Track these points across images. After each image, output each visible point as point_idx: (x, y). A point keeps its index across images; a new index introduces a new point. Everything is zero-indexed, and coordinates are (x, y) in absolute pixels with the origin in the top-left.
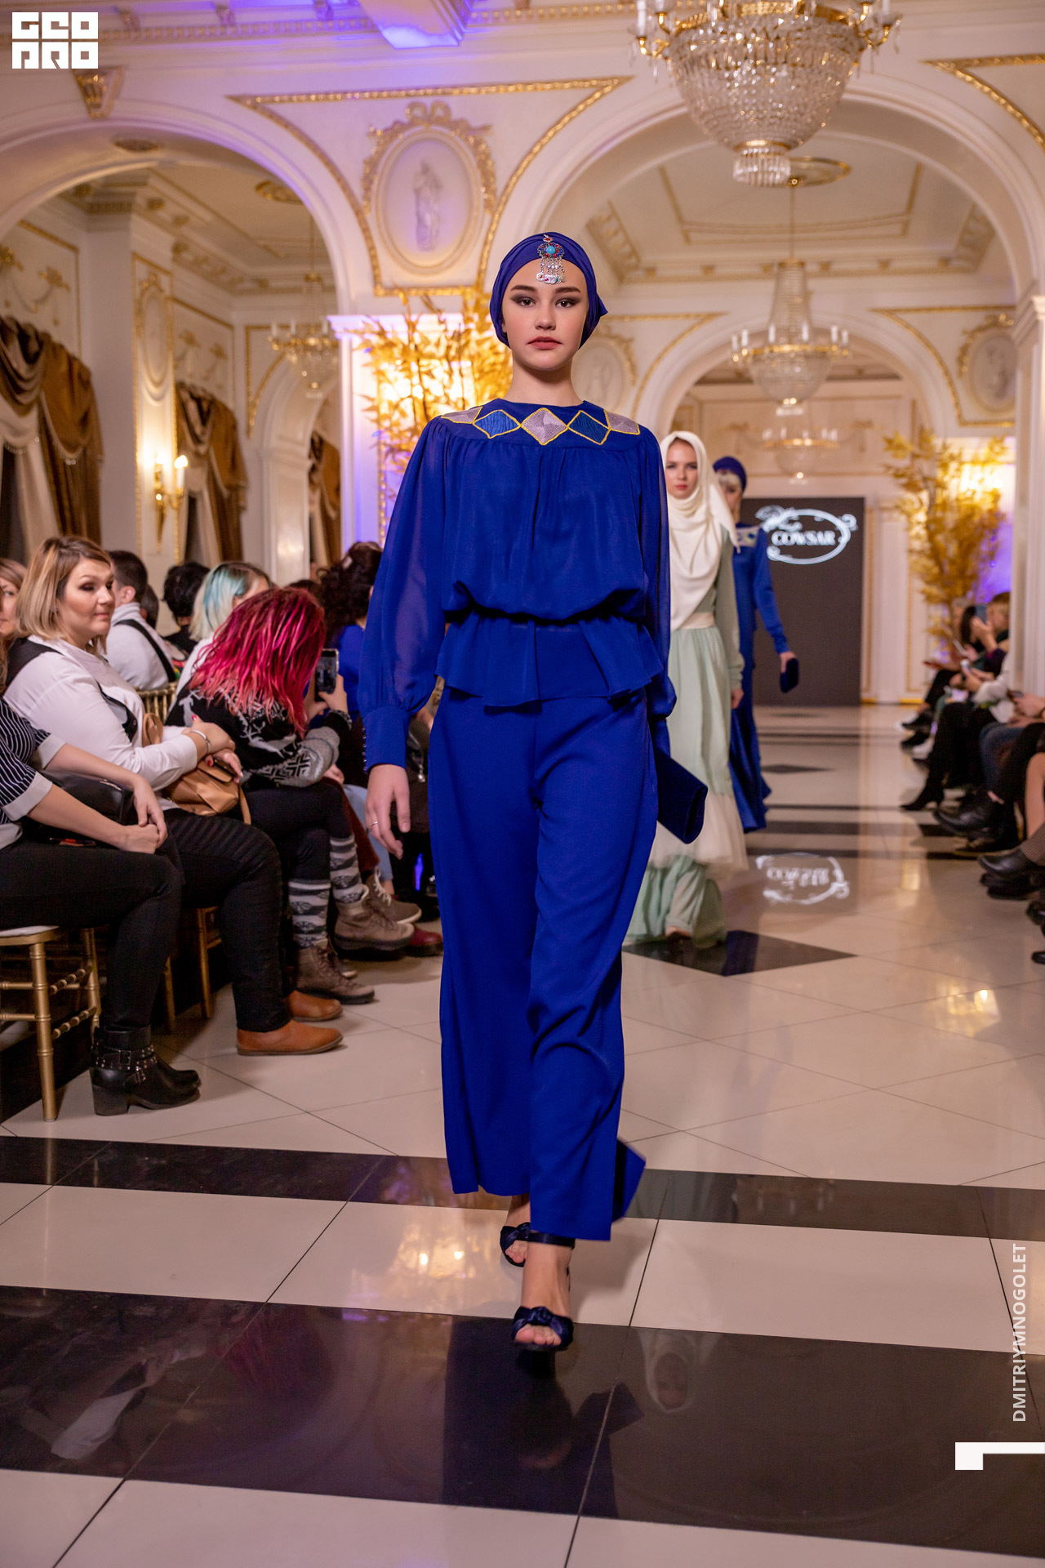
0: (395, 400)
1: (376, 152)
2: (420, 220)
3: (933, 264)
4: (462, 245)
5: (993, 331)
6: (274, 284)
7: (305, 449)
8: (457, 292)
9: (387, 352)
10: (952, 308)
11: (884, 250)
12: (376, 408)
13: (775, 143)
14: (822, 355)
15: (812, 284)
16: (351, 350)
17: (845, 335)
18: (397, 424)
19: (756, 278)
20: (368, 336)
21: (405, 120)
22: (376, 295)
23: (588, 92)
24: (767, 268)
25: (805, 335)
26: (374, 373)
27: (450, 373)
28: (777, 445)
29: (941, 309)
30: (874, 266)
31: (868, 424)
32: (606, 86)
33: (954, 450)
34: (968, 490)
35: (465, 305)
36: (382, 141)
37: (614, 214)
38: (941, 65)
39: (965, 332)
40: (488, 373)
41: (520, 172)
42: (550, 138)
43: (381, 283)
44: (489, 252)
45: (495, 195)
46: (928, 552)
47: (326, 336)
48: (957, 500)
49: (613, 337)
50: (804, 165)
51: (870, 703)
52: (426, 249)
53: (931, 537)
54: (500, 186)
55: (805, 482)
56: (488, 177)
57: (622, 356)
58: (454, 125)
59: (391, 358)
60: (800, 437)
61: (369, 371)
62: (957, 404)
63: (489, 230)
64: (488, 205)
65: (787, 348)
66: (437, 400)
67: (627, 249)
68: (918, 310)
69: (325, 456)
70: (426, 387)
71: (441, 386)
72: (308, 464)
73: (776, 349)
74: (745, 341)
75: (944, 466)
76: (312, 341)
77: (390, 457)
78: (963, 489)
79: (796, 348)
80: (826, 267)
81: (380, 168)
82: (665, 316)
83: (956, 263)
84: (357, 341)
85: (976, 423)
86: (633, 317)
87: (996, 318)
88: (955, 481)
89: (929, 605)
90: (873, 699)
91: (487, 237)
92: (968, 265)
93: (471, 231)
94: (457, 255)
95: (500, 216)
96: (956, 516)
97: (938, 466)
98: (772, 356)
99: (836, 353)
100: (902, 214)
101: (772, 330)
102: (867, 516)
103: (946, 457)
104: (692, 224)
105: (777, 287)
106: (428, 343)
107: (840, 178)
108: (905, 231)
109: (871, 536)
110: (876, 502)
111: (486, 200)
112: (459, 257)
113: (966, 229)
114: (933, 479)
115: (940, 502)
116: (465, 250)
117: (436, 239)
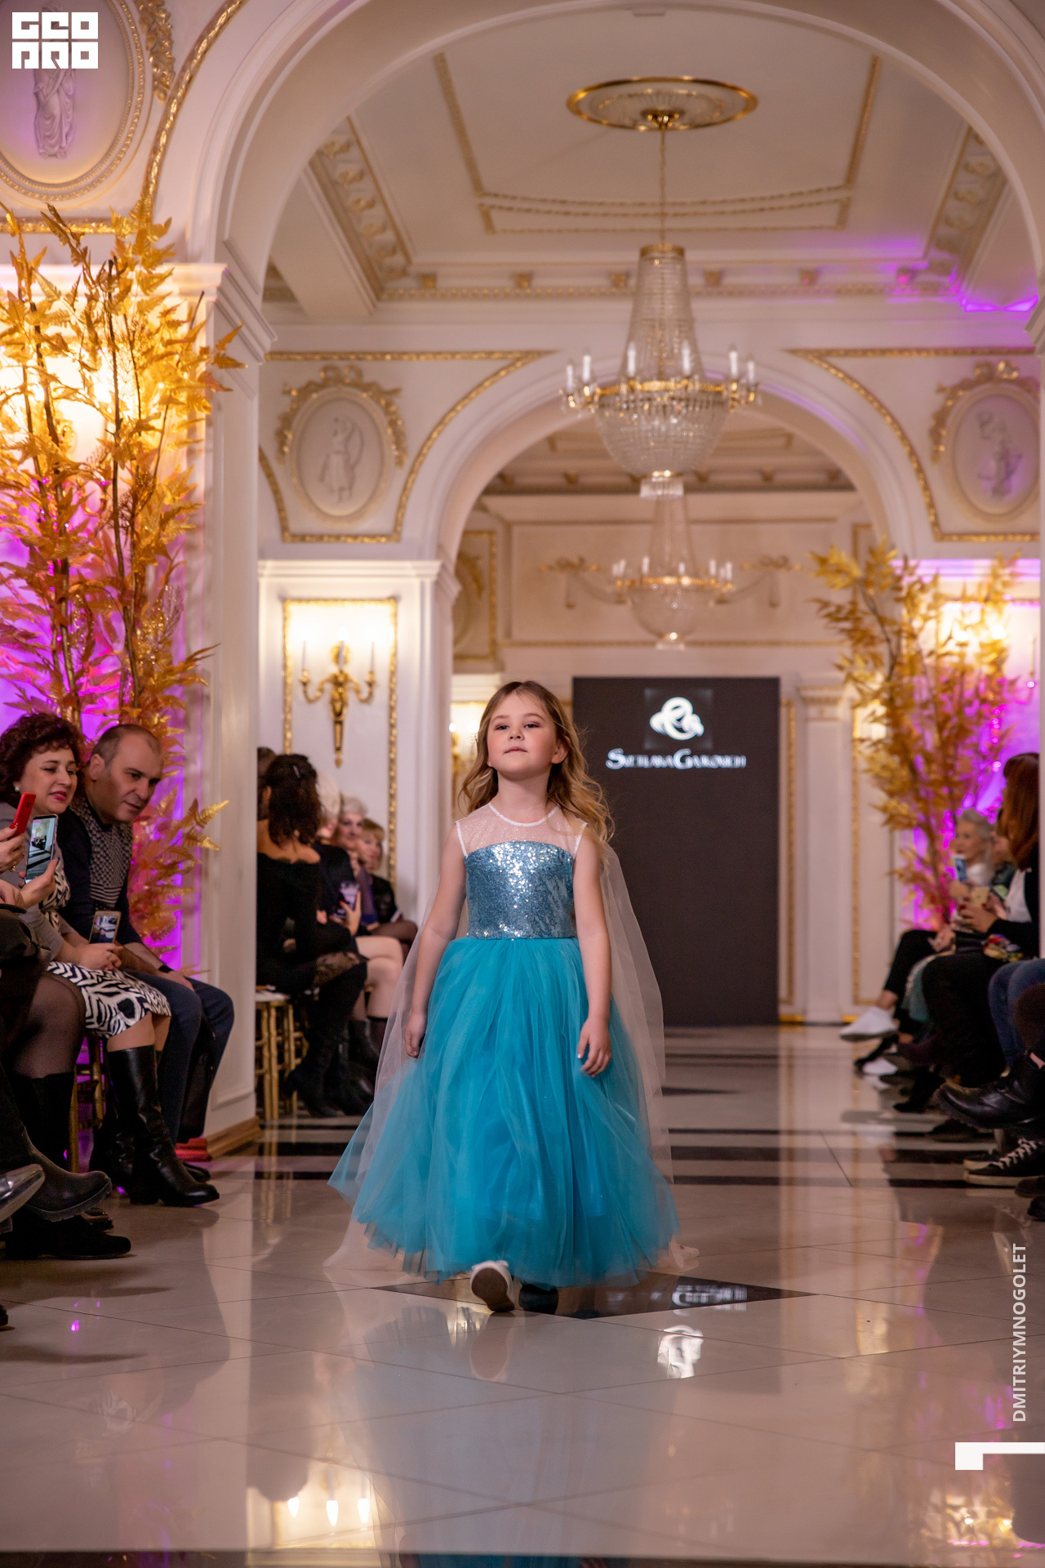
2: (41, 106)
3: (890, 278)
4: (114, 152)
5: (986, 388)
8: (104, 229)
10: (919, 351)
11: (808, 254)
14: (715, 399)
15: (699, 307)
17: (751, 366)
19: (602, 295)
24: (619, 282)
25: (687, 365)
27: (93, 353)
28: (637, 588)
29: (902, 351)
30: (793, 280)
31: (784, 563)
33: (927, 580)
34: (950, 638)
35: (120, 244)
37: (366, 172)
39: (941, 390)
40: (162, 357)
41: (212, 34)
44: (160, 166)
45: (172, 71)
46: (889, 741)
48: (931, 653)
49: (366, 387)
50: (682, 91)
51: (794, 1023)
52: (55, 155)
53: (893, 718)
54: (180, 55)
55: (682, 647)
56: (159, 39)
57: (381, 419)
60: (673, 573)
62: (931, 505)
63: (161, 129)
64: (159, 84)
65: (655, 385)
66: (70, 393)
67: (389, 236)
68: (865, 352)
70: (50, 371)
71: (78, 365)
73: (638, 387)
74: (586, 375)
75: (910, 600)
78: (943, 637)
80: (715, 279)
82: (453, 354)
83: (924, 278)
85: (962, 535)
86: (398, 355)
87: (991, 367)
88: (931, 625)
89: (891, 831)
90: (799, 1018)
91: (157, 140)
92: (946, 280)
93: (128, 127)
94: (104, 166)
95: (180, 105)
96: (932, 683)
97: (899, 600)
98: (632, 397)
99: (736, 396)
100: (837, 188)
101: (632, 354)
102: (783, 711)
103: (911, 586)
104: (496, 195)
105: (636, 311)
106: (56, 297)
107: (740, 116)
108: (842, 221)
109: (790, 745)
110: (798, 689)
111: (154, 75)
112: (109, 171)
113: (942, 218)
114: (893, 622)
115: (905, 660)
116: (120, 159)
117: (70, 138)
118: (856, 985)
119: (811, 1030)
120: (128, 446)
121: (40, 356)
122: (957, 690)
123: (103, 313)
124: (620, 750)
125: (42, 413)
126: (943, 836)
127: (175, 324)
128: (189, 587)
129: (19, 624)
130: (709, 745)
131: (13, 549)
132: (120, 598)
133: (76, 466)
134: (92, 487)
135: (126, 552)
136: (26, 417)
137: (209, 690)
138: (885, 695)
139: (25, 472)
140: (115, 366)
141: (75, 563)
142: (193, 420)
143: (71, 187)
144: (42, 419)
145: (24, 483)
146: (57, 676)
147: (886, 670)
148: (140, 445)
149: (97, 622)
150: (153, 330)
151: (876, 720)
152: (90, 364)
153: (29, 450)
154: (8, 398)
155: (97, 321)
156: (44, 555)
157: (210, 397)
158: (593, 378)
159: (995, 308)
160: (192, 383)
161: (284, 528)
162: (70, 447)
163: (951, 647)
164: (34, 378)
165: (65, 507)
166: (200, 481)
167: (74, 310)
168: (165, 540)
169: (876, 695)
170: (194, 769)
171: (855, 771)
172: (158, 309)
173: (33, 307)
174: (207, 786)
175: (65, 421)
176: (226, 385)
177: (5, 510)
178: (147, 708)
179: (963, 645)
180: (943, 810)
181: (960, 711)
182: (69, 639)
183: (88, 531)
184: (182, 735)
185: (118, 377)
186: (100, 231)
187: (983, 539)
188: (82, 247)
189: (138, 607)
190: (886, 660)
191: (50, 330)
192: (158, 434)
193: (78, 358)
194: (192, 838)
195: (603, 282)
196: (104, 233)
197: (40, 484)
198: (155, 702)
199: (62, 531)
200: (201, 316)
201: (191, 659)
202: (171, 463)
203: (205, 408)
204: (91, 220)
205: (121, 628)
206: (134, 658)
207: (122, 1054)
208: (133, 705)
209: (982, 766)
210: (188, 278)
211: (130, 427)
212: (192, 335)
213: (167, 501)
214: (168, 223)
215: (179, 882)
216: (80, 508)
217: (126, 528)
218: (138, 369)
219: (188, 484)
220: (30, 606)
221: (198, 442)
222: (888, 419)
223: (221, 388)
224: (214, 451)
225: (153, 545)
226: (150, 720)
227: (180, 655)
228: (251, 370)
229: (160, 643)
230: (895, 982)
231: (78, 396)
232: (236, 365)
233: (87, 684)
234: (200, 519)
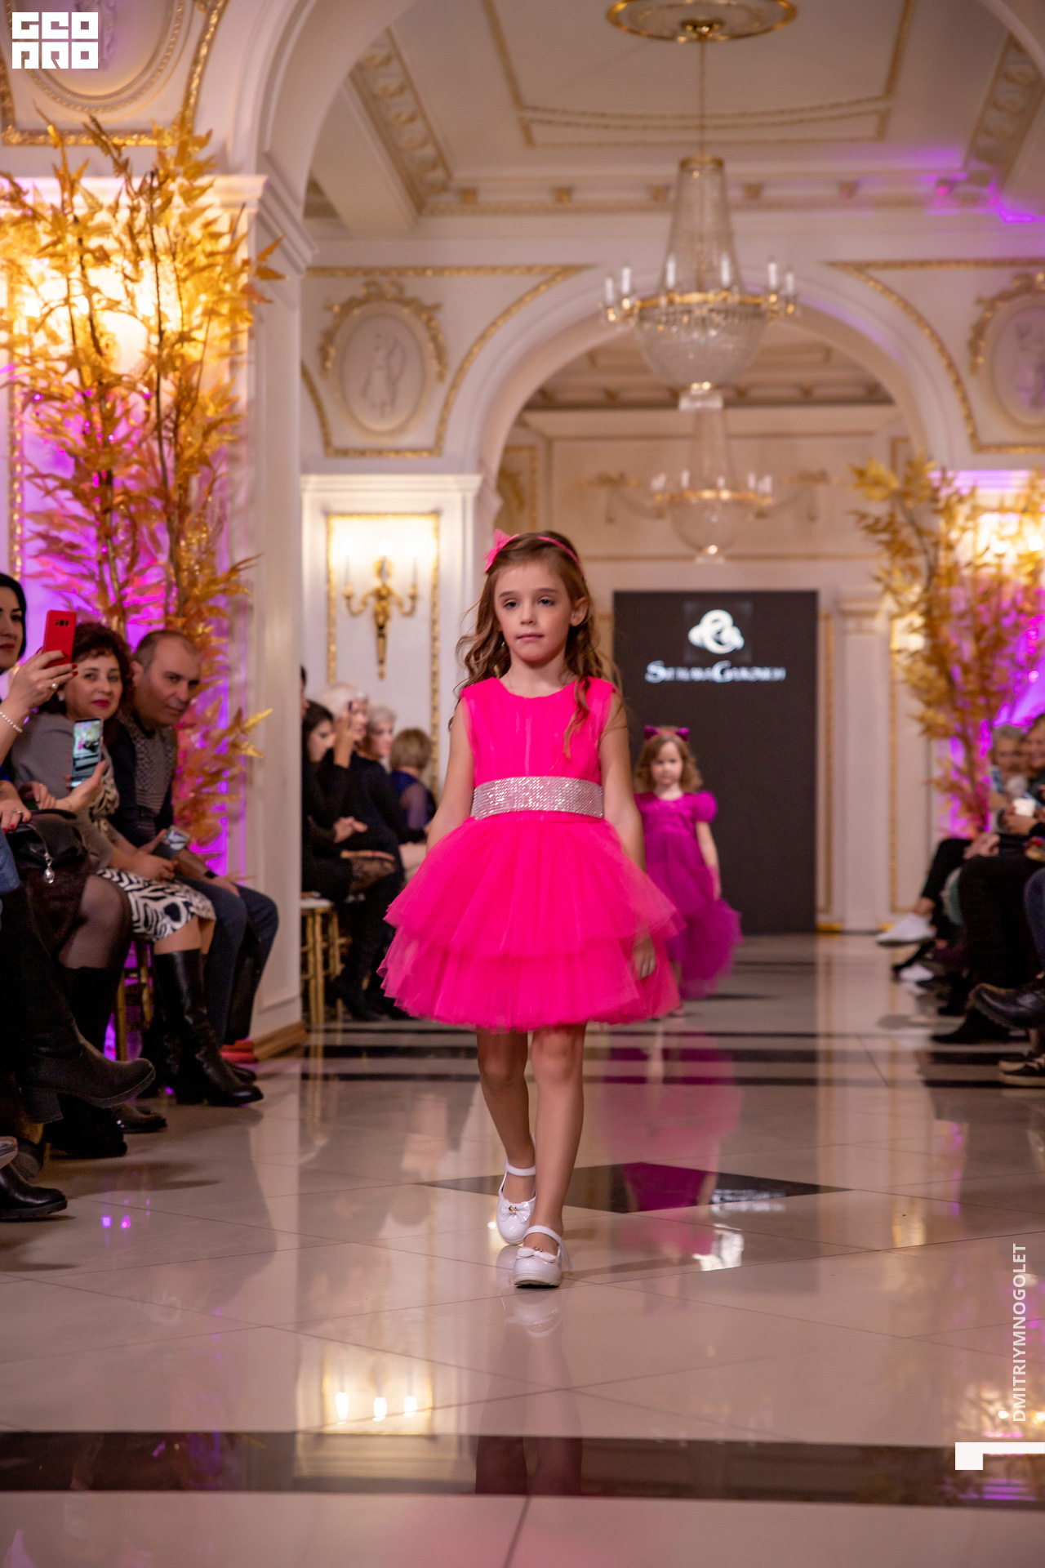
0: (38, 311)
3: (929, 189)
4: (155, 64)
5: (1025, 299)
8: (146, 141)
9: (28, 232)
10: (958, 262)
11: (847, 166)
12: (8, 326)
14: (754, 311)
15: (737, 219)
17: (790, 279)
18: (43, 351)
19: (643, 209)
22: (7, 141)
24: (659, 196)
25: (726, 276)
27: (136, 264)
28: (675, 501)
29: (941, 263)
30: (832, 191)
31: (822, 477)
33: (965, 491)
34: (987, 549)
35: (162, 156)
39: (979, 301)
40: (204, 269)
43: (14, 124)
44: (201, 77)
48: (969, 564)
49: (407, 303)
50: (722, 1)
51: (831, 931)
53: (931, 629)
55: (721, 560)
57: (422, 332)
59: (34, 244)
60: (712, 486)
62: (969, 417)
63: (201, 40)
65: (695, 297)
66: (113, 305)
68: (903, 264)
70: (93, 282)
71: (120, 276)
73: (678, 299)
74: (626, 287)
75: (948, 512)
77: (30, 407)
78: (981, 548)
80: (754, 191)
82: (493, 269)
83: (963, 189)
85: (1000, 447)
86: (439, 270)
87: (1030, 279)
88: (968, 536)
89: (929, 741)
90: (836, 926)
91: (198, 51)
92: (984, 191)
93: (169, 39)
94: (146, 78)
95: (220, 15)
96: (970, 594)
97: (937, 512)
98: (671, 309)
99: (775, 308)
100: (877, 99)
101: (671, 267)
102: (822, 623)
103: (949, 497)
104: (536, 110)
106: (98, 209)
107: (780, 26)
108: (881, 133)
112: (150, 83)
113: (982, 129)
114: (930, 533)
115: (943, 571)
116: (161, 70)
117: (111, 50)
118: (893, 893)
119: (850, 939)
120: (171, 357)
121: (83, 268)
122: (994, 600)
123: (145, 225)
124: (659, 662)
125: (85, 327)
126: (980, 745)
127: (216, 236)
128: (231, 498)
129: (65, 536)
130: (747, 657)
131: (59, 461)
132: (165, 509)
133: (119, 378)
134: (136, 399)
135: (170, 463)
136: (70, 329)
137: (252, 600)
138: (922, 607)
139: (70, 384)
140: (157, 278)
141: (119, 474)
142: (234, 334)
143: (114, 99)
144: (85, 332)
145: (68, 394)
146: (102, 586)
147: (923, 580)
148: (182, 357)
149: (142, 534)
150: (194, 242)
151: (914, 631)
152: (132, 275)
153: (73, 361)
154: (51, 310)
155: (140, 233)
156: (88, 466)
157: (251, 309)
158: (633, 291)
159: (1033, 219)
160: (234, 295)
161: (326, 441)
162: (112, 360)
163: (989, 558)
164: (77, 288)
165: (109, 419)
166: (243, 393)
167: (117, 221)
168: (208, 451)
169: (913, 607)
170: (238, 678)
171: (893, 683)
172: (200, 221)
173: (76, 220)
174: (251, 695)
175: (108, 333)
176: (268, 297)
177: (50, 423)
178: (192, 617)
179: (1000, 556)
180: (980, 720)
181: (997, 620)
182: (114, 549)
183: (132, 443)
184: (226, 644)
185: (160, 289)
186: (141, 143)
187: (1021, 451)
188: (124, 157)
189: (182, 518)
190: (924, 571)
191: (93, 242)
192: (200, 346)
193: (120, 269)
194: (235, 746)
196: (146, 146)
197: (84, 396)
198: (199, 613)
199: (106, 443)
200: (243, 227)
201: (234, 570)
202: (213, 375)
203: (248, 320)
204: (133, 132)
205: (165, 539)
206: (178, 569)
207: (168, 959)
208: (177, 615)
209: (1019, 676)
210: (229, 190)
211: (173, 338)
212: (233, 247)
213: (210, 412)
214: (209, 134)
215: (224, 789)
216: (123, 419)
217: (169, 439)
218: (180, 280)
219: (231, 395)
220: (76, 518)
221: (239, 353)
222: (927, 331)
223: (263, 299)
224: (256, 363)
225: (196, 456)
226: (195, 629)
227: (223, 566)
228: (292, 283)
229: (204, 553)
230: (932, 889)
231: (121, 307)
232: (277, 276)
233: (131, 594)
234: (243, 431)
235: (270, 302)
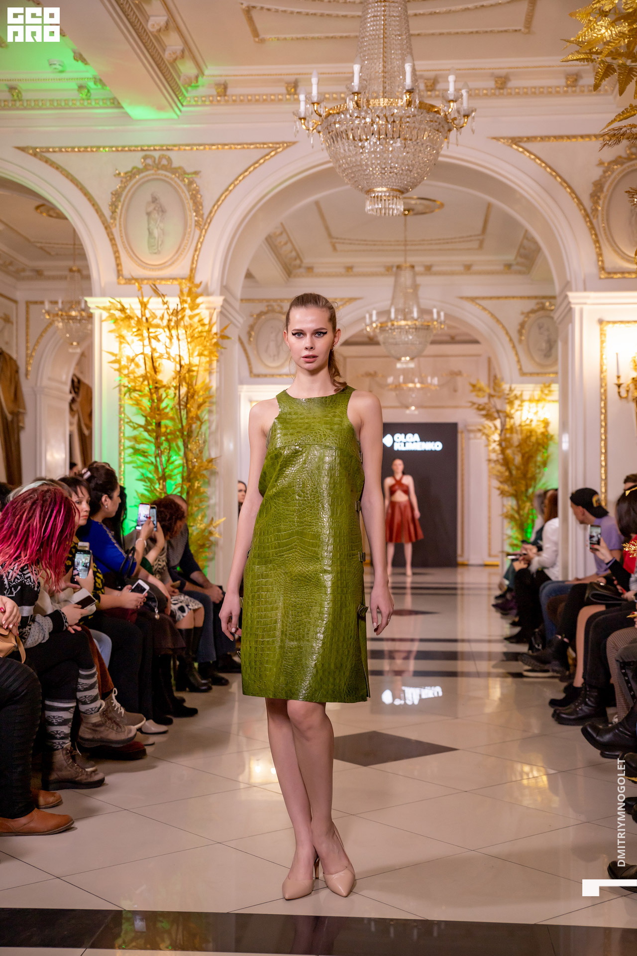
0: (132, 355)
1: (120, 187)
2: (150, 233)
3: (500, 268)
4: (179, 251)
5: (541, 313)
6: (46, 273)
7: (67, 387)
8: (176, 282)
9: (127, 323)
10: (513, 297)
11: (467, 258)
12: (118, 361)
13: (393, 190)
14: (427, 328)
15: (420, 280)
16: (101, 321)
17: (442, 314)
18: (133, 372)
19: (382, 275)
20: (112, 311)
21: (140, 166)
22: (119, 283)
23: (268, 151)
24: (388, 269)
25: (415, 315)
26: (117, 337)
27: (171, 339)
28: (397, 387)
29: (506, 298)
30: (461, 268)
31: (459, 373)
32: (279, 148)
33: (516, 392)
34: (527, 419)
35: (181, 291)
36: (124, 180)
37: (284, 231)
38: (502, 140)
39: (523, 313)
40: (199, 337)
41: (219, 203)
42: (240, 181)
43: (123, 276)
44: (198, 256)
45: (203, 219)
46: (501, 461)
47: (83, 310)
48: (519, 425)
50: (413, 202)
51: (464, 565)
52: (156, 253)
53: (503, 451)
54: (206, 212)
55: (416, 412)
56: (198, 206)
58: (174, 171)
59: (129, 326)
60: (413, 382)
61: (113, 336)
62: (519, 361)
63: (198, 241)
64: (197, 224)
65: (403, 323)
66: (161, 357)
67: (294, 254)
68: (491, 298)
69: (82, 392)
70: (154, 347)
71: (164, 345)
72: (70, 397)
73: (396, 323)
74: (374, 318)
75: (511, 403)
76: (73, 313)
77: (127, 395)
78: (524, 418)
79: (409, 323)
80: (428, 268)
81: (122, 199)
83: (515, 268)
84: (105, 315)
85: (531, 374)
87: (543, 304)
88: (518, 413)
89: (502, 497)
90: (466, 562)
91: (197, 246)
92: (524, 269)
93: (186, 241)
94: (175, 257)
95: (206, 232)
96: (520, 437)
97: (507, 403)
98: (393, 328)
99: (436, 326)
100: (478, 235)
101: (393, 311)
102: (459, 436)
103: (512, 397)
104: (337, 238)
105: (396, 282)
106: (155, 317)
107: (437, 211)
108: (481, 246)
109: (462, 449)
110: (466, 426)
111: (196, 221)
112: (177, 259)
113: (522, 246)
114: (503, 411)
115: (508, 427)
116: (181, 254)
117: (162, 246)
118: (490, 549)
119: (472, 568)
121: (149, 340)
122: (529, 440)
123: (174, 325)
125: (150, 360)
126: (523, 499)
128: (209, 429)
129: (142, 446)
132: (182, 436)
133: (164, 386)
135: (184, 418)
136: (144, 363)
137: (218, 469)
138: (499, 442)
140: (179, 344)
141: (164, 421)
142: (210, 363)
143: (162, 266)
144: (150, 362)
145: (143, 389)
147: (500, 431)
148: (189, 377)
149: (173, 445)
151: (496, 451)
152: (169, 346)
153: (145, 377)
154: (137, 356)
155: (172, 328)
156: (151, 419)
157: (217, 351)
158: (377, 320)
160: (211, 347)
161: (251, 372)
163: (527, 422)
164: (147, 348)
165: (160, 400)
166: (214, 385)
167: (163, 323)
168: (199, 413)
170: (212, 502)
172: (197, 319)
173: (147, 321)
174: (217, 509)
175: (160, 366)
176: (224, 346)
177: (136, 401)
179: (531, 421)
182: (161, 452)
183: (169, 409)
184: (207, 489)
185: (180, 347)
188: (166, 300)
189: (189, 438)
190: (500, 427)
191: (153, 330)
193: (164, 343)
194: (210, 533)
195: (382, 270)
197: (150, 390)
198: (196, 478)
199: (159, 409)
200: (214, 318)
201: (210, 461)
202: (202, 379)
203: (216, 356)
204: (170, 279)
205: (182, 446)
206: (187, 461)
208: (187, 480)
210: (209, 302)
211: (186, 369)
212: (210, 328)
213: (201, 393)
214: (201, 283)
215: (206, 550)
216: (166, 400)
217: (184, 409)
218: (188, 342)
219: (209, 386)
220: (147, 440)
221: (213, 369)
222: (501, 326)
223: (222, 347)
224: (220, 372)
225: (195, 416)
227: (206, 459)
229: (197, 454)
231: (164, 357)
232: (228, 338)
233: (168, 472)
234: (214, 400)
235: (225, 348)
